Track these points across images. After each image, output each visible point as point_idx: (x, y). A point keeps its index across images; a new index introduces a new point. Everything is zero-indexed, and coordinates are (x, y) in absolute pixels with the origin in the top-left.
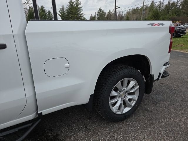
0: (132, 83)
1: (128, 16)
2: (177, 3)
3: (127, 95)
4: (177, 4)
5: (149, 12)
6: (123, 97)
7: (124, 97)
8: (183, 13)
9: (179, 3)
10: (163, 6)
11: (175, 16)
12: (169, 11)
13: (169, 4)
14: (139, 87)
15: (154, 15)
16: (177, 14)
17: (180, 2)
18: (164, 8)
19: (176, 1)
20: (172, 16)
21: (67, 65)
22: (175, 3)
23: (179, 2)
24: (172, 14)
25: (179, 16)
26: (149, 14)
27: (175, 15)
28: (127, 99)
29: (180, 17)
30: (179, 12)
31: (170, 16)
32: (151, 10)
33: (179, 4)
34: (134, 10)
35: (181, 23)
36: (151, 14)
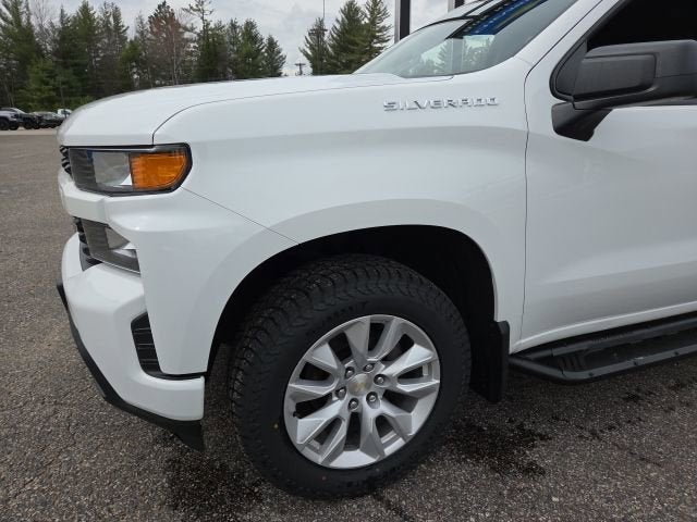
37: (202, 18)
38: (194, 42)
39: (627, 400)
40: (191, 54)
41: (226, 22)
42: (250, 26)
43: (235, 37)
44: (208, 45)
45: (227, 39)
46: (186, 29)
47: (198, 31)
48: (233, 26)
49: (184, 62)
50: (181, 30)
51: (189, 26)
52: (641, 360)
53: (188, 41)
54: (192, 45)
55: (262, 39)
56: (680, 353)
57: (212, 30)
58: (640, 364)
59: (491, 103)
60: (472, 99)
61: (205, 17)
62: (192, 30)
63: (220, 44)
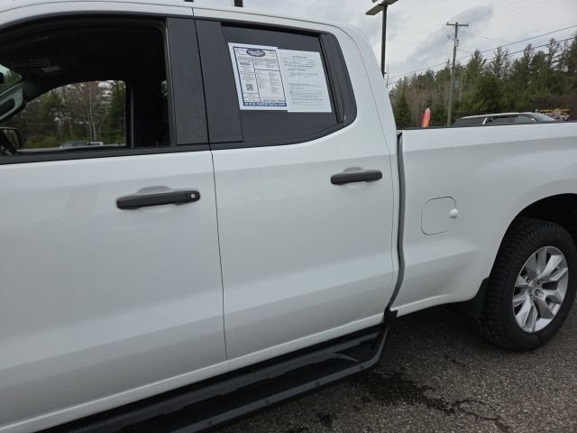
0: (555, 260)
1: (404, 96)
2: (550, 55)
3: (540, 289)
4: (551, 58)
5: (467, 82)
6: (533, 292)
7: (536, 294)
8: (572, 85)
9: (556, 54)
10: (507, 66)
11: (547, 93)
12: (527, 81)
13: (526, 58)
14: (569, 270)
15: (482, 92)
16: (554, 86)
17: (560, 53)
18: (511, 70)
19: (546, 51)
20: (538, 94)
21: (454, 211)
22: (545, 55)
23: (555, 51)
24: (539, 88)
25: (561, 93)
26: (466, 88)
27: (546, 89)
28: (543, 299)
29: (564, 96)
30: (560, 83)
31: (534, 93)
32: (473, 77)
33: (557, 59)
34: (420, 77)
35: (568, 113)
36: (473, 90)
40: (105, 99)
49: (99, 105)
54: (107, 92)
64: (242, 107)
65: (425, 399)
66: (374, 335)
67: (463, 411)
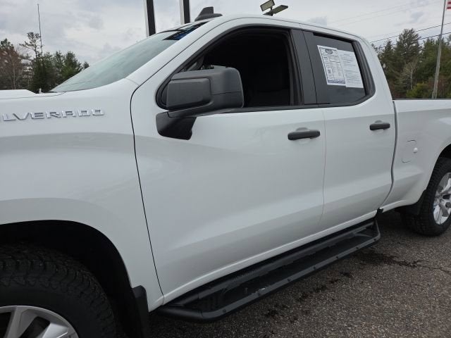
21: (416, 149)
37: (35, 50)
38: (29, 66)
39: (267, 316)
40: (27, 73)
41: (53, 53)
42: (70, 56)
43: (61, 63)
44: (39, 68)
45: (53, 64)
46: (23, 57)
47: (32, 58)
48: (58, 56)
49: (21, 79)
50: (19, 58)
51: (25, 55)
52: (264, 290)
53: (24, 65)
54: (28, 68)
55: (80, 64)
56: (292, 280)
57: (42, 58)
58: (263, 294)
59: (98, 113)
60: (77, 110)
61: (37, 50)
62: (27, 58)
63: (48, 67)
64: (328, 84)
65: (395, 262)
66: (372, 224)
67: (420, 266)
